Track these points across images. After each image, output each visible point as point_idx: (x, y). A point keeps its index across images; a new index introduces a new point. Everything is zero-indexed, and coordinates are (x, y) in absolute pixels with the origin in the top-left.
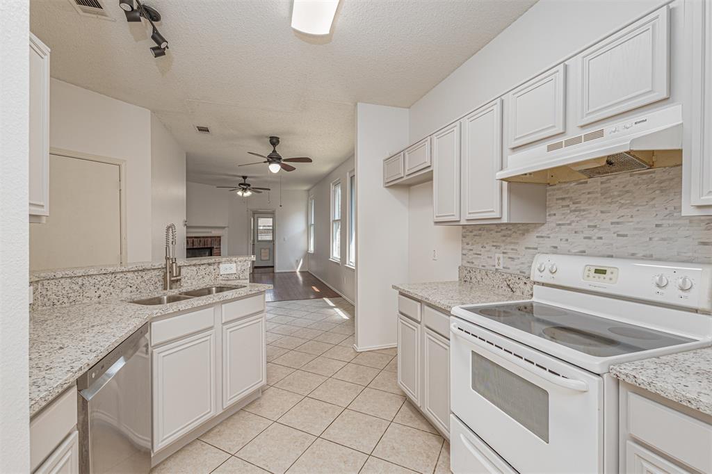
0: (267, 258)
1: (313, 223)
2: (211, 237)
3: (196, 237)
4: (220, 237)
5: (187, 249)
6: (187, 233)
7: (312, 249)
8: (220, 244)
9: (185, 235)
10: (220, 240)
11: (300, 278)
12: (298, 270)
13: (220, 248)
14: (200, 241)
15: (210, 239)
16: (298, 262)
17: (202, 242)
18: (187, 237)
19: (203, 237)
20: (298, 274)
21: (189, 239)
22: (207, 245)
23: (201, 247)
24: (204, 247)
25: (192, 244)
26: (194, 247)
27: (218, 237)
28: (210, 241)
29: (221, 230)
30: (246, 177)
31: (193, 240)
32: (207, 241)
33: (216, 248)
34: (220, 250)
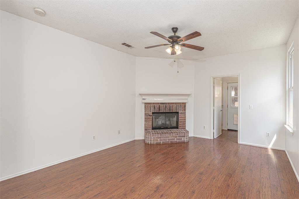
3: (161, 103)
4: (185, 104)
5: (153, 113)
8: (185, 110)
10: (185, 106)
13: (185, 113)
14: (166, 107)
16: (269, 137)
17: (168, 107)
20: (271, 153)
21: (156, 105)
22: (172, 110)
23: (167, 112)
24: (169, 111)
25: (158, 109)
26: (160, 112)
27: (183, 103)
28: (175, 106)
29: (186, 97)
30: (177, 29)
31: (160, 106)
32: (172, 107)
33: (181, 113)
34: (185, 115)
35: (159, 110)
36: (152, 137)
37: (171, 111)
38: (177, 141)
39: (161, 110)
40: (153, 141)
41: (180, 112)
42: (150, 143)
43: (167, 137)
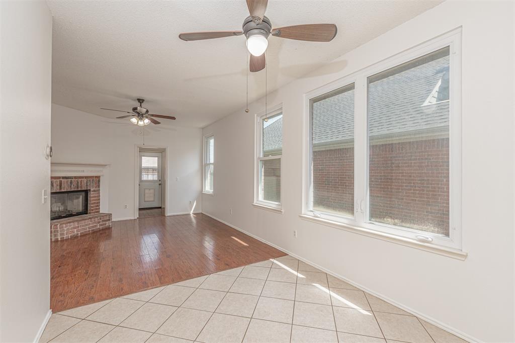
0: (152, 199)
1: (212, 161)
2: (86, 177)
3: (64, 178)
4: (98, 177)
5: (52, 193)
6: (52, 171)
7: (208, 188)
8: (99, 186)
9: (49, 175)
10: (99, 181)
11: (194, 220)
12: (192, 212)
13: (99, 190)
14: (71, 183)
15: (85, 180)
16: (191, 203)
17: (74, 184)
18: (52, 178)
19: (75, 177)
20: (192, 215)
21: (55, 180)
22: (81, 187)
23: (73, 190)
24: (76, 190)
25: (58, 187)
26: (63, 190)
27: (96, 177)
28: (85, 181)
29: (101, 169)
30: (143, 100)
31: (61, 182)
32: (81, 183)
33: (94, 191)
34: (99, 193)
35: (61, 189)
36: (65, 229)
37: (80, 189)
38: (99, 228)
39: (64, 188)
40: (66, 234)
41: (92, 189)
42: (61, 238)
43: (86, 225)
